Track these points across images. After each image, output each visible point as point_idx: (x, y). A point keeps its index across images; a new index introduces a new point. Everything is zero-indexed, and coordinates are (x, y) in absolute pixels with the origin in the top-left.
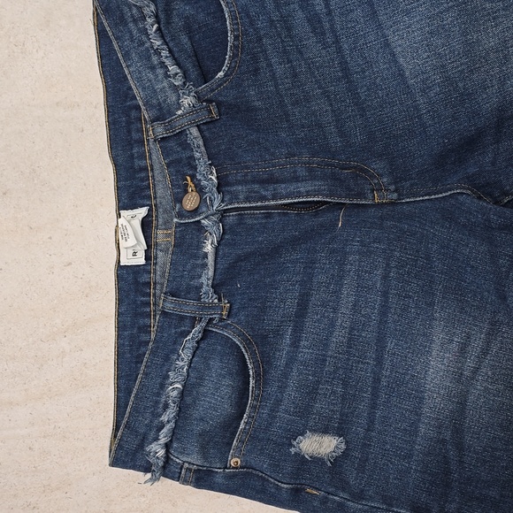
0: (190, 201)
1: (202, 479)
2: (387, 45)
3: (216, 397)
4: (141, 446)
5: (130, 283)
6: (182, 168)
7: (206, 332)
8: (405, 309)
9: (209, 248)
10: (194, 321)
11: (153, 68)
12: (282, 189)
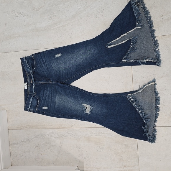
0: (32, 82)
1: (34, 112)
2: (52, 66)
3: (35, 103)
4: (27, 108)
5: (26, 91)
6: (31, 78)
7: (34, 96)
8: (54, 94)
9: (34, 87)
10: (32, 95)
11: (27, 68)
12: (41, 81)
